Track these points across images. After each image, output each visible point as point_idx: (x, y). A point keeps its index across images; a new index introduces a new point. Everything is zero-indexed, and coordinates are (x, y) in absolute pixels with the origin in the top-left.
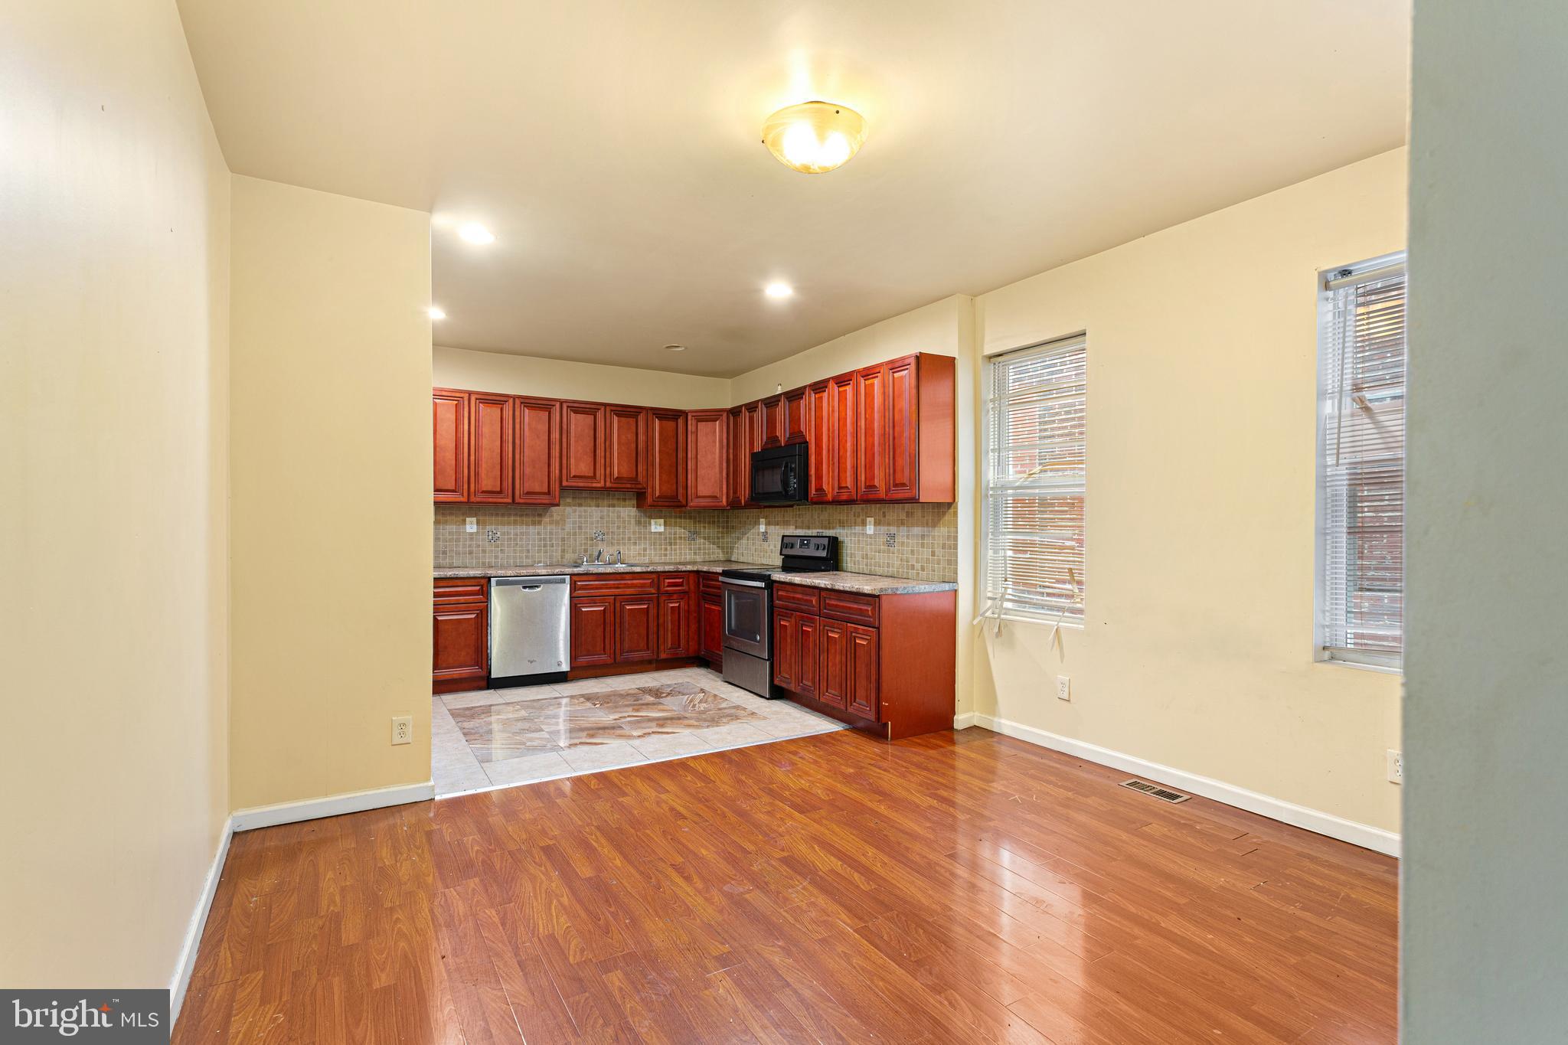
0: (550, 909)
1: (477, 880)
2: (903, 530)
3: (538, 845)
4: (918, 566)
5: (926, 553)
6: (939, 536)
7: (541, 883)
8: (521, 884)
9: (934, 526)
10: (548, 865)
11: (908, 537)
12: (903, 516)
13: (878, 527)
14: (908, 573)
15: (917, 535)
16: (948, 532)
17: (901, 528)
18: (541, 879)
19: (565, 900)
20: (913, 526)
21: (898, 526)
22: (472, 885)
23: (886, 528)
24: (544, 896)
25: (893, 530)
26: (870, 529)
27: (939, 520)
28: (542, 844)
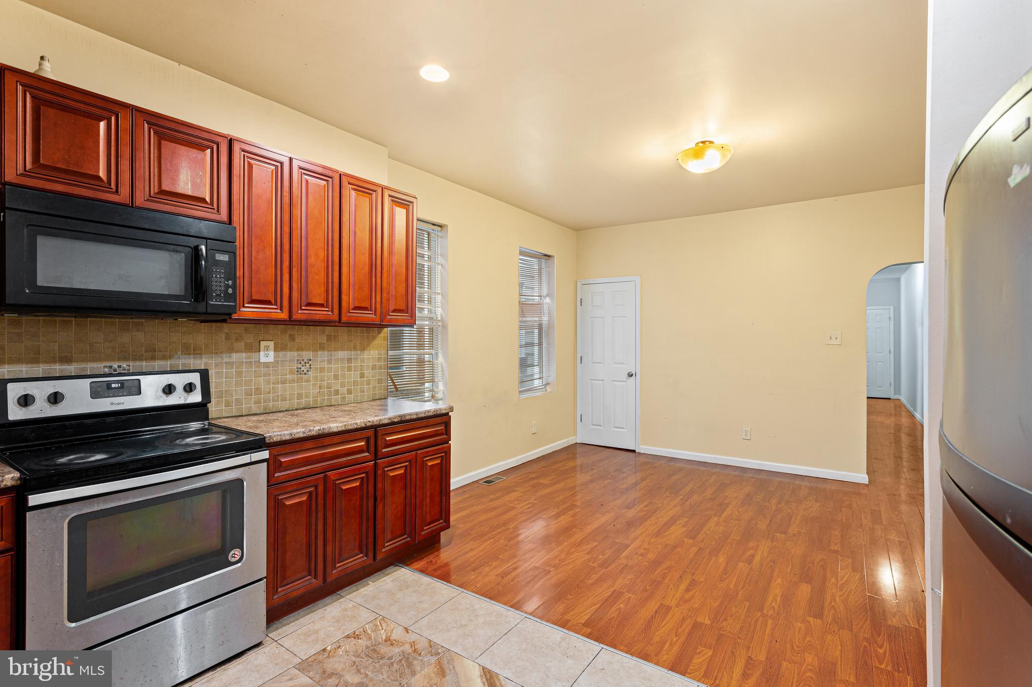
0: (846, 581)
1: (889, 623)
2: (323, 355)
3: (823, 623)
4: (345, 390)
5: (354, 376)
6: (369, 359)
7: (842, 596)
8: (856, 602)
9: (363, 349)
10: (827, 604)
11: (330, 362)
12: (323, 339)
13: (281, 354)
14: (329, 400)
15: (342, 360)
16: (379, 354)
17: (319, 353)
18: (840, 599)
19: (833, 580)
20: (336, 350)
21: (315, 350)
22: (894, 620)
23: (295, 353)
24: (845, 589)
25: (307, 355)
26: (267, 356)
27: (368, 345)
28: (819, 622)
